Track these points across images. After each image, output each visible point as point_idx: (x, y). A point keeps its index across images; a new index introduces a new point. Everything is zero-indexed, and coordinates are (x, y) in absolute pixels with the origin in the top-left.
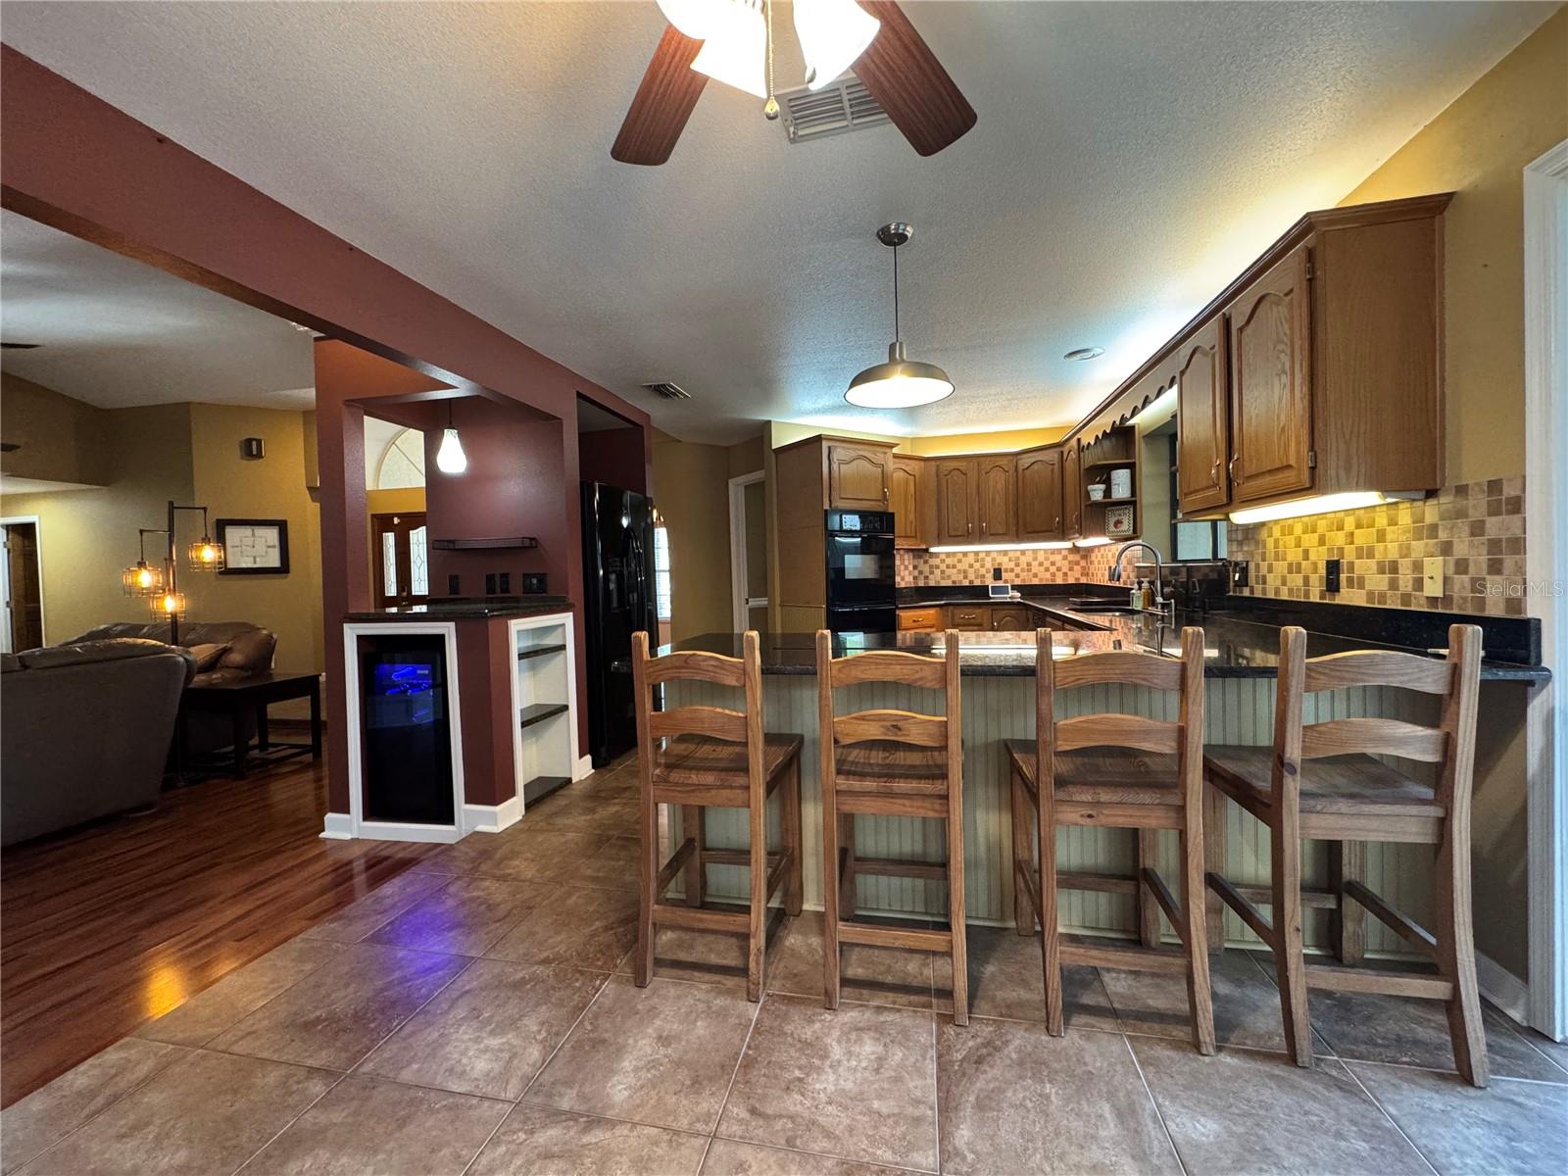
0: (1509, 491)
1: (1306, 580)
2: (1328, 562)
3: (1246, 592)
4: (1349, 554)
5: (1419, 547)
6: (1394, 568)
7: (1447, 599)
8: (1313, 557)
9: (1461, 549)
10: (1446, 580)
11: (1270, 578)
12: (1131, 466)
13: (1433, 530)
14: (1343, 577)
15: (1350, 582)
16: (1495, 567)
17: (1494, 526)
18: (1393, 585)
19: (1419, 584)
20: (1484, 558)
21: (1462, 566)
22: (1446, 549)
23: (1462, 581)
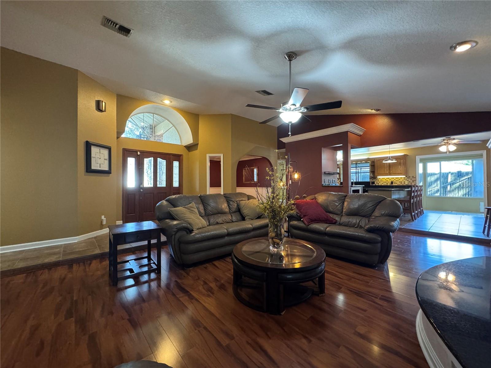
0: (415, 177)
1: (387, 183)
2: (391, 182)
3: (374, 185)
4: (395, 181)
5: (404, 180)
6: (401, 182)
7: (408, 184)
8: (388, 181)
9: (409, 180)
10: (408, 183)
11: (380, 183)
12: (339, 168)
13: (406, 179)
14: (394, 183)
15: (395, 183)
16: (413, 182)
17: (413, 179)
18: (401, 183)
19: (405, 183)
20: (412, 181)
21: (410, 182)
22: (408, 181)
23: (409, 183)
